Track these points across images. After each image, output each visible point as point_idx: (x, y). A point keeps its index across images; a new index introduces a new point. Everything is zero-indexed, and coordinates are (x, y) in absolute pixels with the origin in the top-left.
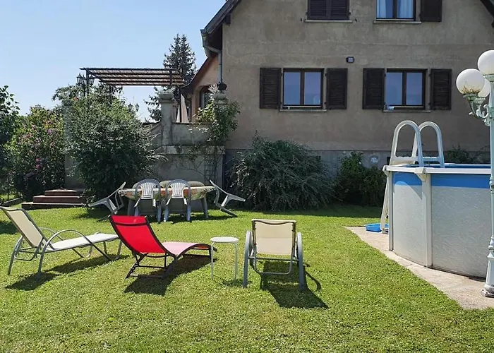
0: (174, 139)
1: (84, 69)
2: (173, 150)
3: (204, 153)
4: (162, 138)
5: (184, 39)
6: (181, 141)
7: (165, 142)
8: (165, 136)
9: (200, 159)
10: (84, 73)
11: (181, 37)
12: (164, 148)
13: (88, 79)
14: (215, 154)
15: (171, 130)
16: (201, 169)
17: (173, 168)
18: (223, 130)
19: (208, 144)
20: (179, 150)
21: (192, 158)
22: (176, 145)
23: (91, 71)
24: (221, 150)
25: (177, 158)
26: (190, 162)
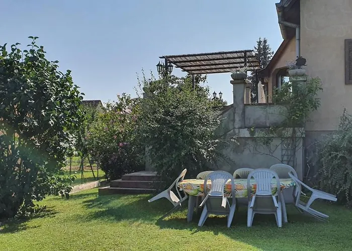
0: (247, 122)
1: (163, 57)
2: (245, 133)
3: (281, 136)
4: (234, 121)
5: (265, 42)
6: (254, 123)
7: (238, 124)
8: (237, 118)
9: (276, 142)
10: (163, 61)
11: (262, 40)
12: (237, 131)
13: (166, 67)
14: (293, 138)
15: (244, 112)
16: (278, 153)
17: (246, 152)
18: (302, 109)
19: (285, 125)
20: (252, 133)
21: (267, 142)
22: (249, 128)
23: (171, 59)
24: (300, 132)
25: (249, 142)
26: (265, 146)
